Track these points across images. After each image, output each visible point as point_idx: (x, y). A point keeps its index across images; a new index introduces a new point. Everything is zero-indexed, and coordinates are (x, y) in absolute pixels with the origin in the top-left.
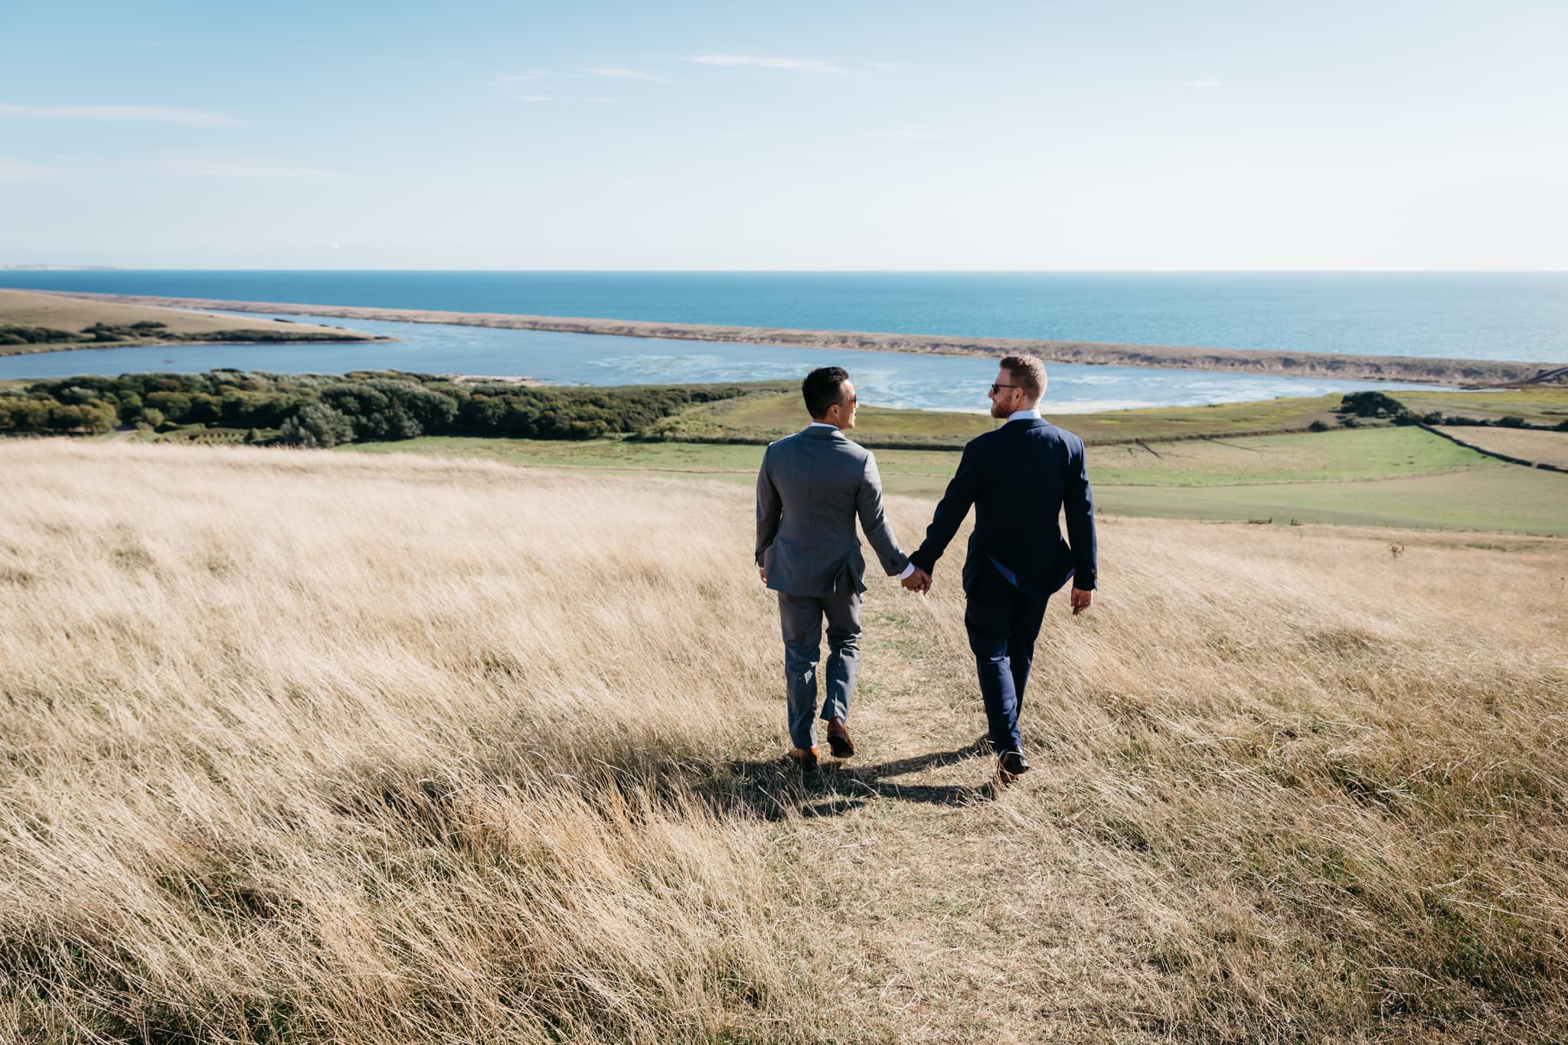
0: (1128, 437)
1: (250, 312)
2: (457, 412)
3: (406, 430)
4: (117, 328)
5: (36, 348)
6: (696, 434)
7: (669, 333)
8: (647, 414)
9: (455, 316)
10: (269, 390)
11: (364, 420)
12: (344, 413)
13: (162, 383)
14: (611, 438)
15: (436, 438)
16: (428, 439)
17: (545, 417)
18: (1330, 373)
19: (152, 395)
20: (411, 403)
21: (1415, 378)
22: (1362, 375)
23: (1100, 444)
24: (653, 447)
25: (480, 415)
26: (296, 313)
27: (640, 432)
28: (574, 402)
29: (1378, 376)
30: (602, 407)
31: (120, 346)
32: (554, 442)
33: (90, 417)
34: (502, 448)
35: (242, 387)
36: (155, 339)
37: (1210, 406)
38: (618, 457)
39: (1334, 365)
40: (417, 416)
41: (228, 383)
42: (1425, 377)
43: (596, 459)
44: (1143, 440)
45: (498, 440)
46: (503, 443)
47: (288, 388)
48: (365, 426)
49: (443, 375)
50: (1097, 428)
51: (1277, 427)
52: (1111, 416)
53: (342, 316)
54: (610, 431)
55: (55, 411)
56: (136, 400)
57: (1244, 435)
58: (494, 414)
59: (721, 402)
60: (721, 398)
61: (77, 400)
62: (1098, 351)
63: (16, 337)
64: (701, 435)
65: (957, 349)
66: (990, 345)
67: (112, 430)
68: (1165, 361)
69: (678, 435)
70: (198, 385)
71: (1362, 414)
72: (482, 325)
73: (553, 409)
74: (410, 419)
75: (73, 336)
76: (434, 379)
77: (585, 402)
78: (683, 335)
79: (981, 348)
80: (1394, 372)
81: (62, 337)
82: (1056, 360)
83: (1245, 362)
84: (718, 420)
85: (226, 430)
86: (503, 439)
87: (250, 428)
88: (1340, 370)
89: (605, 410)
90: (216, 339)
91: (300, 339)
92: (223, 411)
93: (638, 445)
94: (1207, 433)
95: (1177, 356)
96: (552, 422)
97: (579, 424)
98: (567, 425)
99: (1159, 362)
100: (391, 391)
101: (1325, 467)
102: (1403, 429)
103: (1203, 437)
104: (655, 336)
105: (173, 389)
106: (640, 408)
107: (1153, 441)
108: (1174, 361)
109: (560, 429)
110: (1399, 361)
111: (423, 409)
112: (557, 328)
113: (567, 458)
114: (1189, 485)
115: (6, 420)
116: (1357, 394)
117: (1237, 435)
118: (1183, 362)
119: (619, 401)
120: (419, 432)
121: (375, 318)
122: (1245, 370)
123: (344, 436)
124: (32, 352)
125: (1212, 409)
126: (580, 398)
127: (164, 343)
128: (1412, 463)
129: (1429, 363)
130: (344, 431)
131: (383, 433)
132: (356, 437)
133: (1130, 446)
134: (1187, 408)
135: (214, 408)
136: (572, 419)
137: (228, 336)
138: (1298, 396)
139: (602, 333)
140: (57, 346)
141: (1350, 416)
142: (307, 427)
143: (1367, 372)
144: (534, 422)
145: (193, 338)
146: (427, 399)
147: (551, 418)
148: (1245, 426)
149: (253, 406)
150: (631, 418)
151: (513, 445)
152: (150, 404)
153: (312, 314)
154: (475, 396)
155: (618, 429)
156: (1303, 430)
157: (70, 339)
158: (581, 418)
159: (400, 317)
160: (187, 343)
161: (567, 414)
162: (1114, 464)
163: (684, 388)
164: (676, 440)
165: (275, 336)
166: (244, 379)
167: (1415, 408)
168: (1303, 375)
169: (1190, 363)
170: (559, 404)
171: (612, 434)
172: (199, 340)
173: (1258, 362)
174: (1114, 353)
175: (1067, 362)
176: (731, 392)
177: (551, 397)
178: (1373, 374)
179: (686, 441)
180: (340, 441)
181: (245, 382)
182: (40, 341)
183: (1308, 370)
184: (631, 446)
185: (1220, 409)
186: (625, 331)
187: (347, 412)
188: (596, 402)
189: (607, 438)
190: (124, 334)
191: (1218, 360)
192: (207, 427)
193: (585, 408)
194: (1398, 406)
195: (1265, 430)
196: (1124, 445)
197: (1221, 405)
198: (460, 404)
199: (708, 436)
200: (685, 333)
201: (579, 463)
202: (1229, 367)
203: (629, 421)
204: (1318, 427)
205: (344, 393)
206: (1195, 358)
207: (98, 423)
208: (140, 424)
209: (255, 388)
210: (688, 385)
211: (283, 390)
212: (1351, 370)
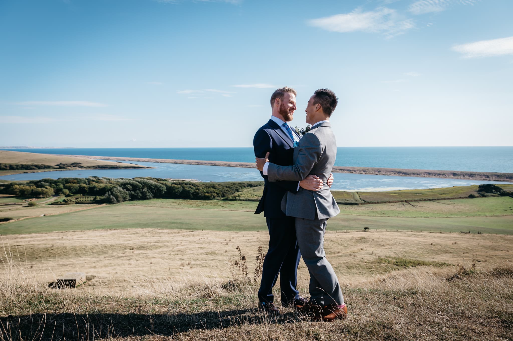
0: (402, 200)
1: (110, 160)
2: (165, 190)
3: (148, 196)
4: (66, 165)
5: (40, 171)
6: (247, 198)
7: (242, 166)
8: (231, 191)
9: (173, 161)
10: (106, 183)
11: (133, 193)
12: (127, 191)
13: (71, 181)
14: (218, 199)
15: (158, 199)
16: (155, 199)
17: (195, 192)
18: (470, 178)
19: (67, 185)
20: (150, 187)
21: (502, 180)
22: (482, 179)
23: (392, 202)
24: (232, 202)
25: (174, 191)
26: (124, 160)
27: (228, 197)
28: (206, 187)
29: (488, 179)
30: (215, 189)
31: (66, 170)
32: (198, 200)
33: (44, 192)
34: (179, 202)
35: (97, 182)
36: (78, 168)
37: (430, 189)
38: (219, 206)
39: (472, 175)
40: (152, 192)
41: (93, 181)
42: (506, 180)
43: (211, 207)
44: (408, 201)
45: (179, 200)
46: (181, 201)
47: (113, 182)
48: (133, 195)
49: (166, 179)
50: (390, 196)
51: (456, 197)
52: (394, 192)
53: (138, 161)
54: (218, 197)
55: (34, 190)
56: (62, 186)
57: (445, 199)
58: (178, 191)
59: (257, 187)
60: (257, 186)
61: (42, 186)
62: (387, 171)
63: (34, 167)
64: (249, 198)
65: (338, 170)
66: (349, 169)
67: (51, 196)
68: (411, 174)
69: (241, 198)
70: (83, 181)
71: (487, 192)
72: (182, 163)
73: (198, 190)
74: (149, 192)
75: (52, 167)
76: (162, 180)
77: (210, 187)
78: (246, 166)
79: (346, 170)
80: (494, 178)
81: (49, 167)
82: (372, 174)
83: (439, 174)
84: (255, 193)
85: (88, 196)
86: (181, 200)
87: (95, 195)
88: (474, 177)
89: (216, 190)
90: (96, 168)
91: (123, 168)
92: (89, 190)
93: (227, 202)
94: (431, 198)
95: (415, 172)
96: (198, 194)
97: (207, 194)
98: (203, 195)
99: (409, 174)
100: (143, 183)
101: (478, 211)
102: (503, 197)
103: (429, 200)
104: (237, 167)
105: (74, 183)
106: (228, 189)
107: (411, 201)
108: (414, 174)
109: (200, 196)
110: (495, 174)
111: (154, 189)
112: (206, 164)
113: (201, 206)
114: (428, 217)
115: (18, 193)
116: (484, 185)
117: (442, 199)
118: (417, 174)
119: (221, 187)
120: (152, 197)
121: (148, 161)
122: (440, 177)
123: (126, 198)
124: (38, 172)
125: (430, 190)
126: (208, 186)
127: (80, 169)
128: (511, 210)
129: (507, 175)
130: (126, 197)
131: (140, 197)
132: (130, 199)
133: (403, 203)
134: (421, 190)
135: (86, 189)
136: (205, 193)
137: (100, 167)
138: (461, 186)
139: (220, 166)
140: (46, 170)
141: (483, 193)
142: (114, 195)
143: (484, 178)
144: (192, 194)
145: (89, 167)
146: (155, 186)
147: (197, 192)
148: (444, 196)
149: (99, 188)
150: (225, 193)
151: (184, 202)
152: (65, 187)
153: (129, 160)
154: (172, 185)
155: (221, 196)
156: (466, 198)
157: (51, 168)
158: (208, 193)
159: (156, 161)
160: (87, 169)
161: (203, 191)
162: (398, 209)
163: (244, 183)
164: (240, 200)
165: (115, 167)
166: (99, 179)
167: (506, 190)
168: (461, 179)
169: (420, 175)
170: (201, 188)
171: (218, 198)
172: (91, 168)
173: (443, 174)
174: (392, 171)
175: (376, 174)
176: (260, 184)
177: (198, 185)
178: (486, 179)
179: (244, 200)
180: (125, 200)
181: (99, 181)
182: (42, 168)
183: (462, 177)
184: (224, 202)
185: (433, 190)
186: (228, 165)
187: (128, 190)
188: (214, 187)
189: (216, 199)
190: (68, 166)
191: (429, 174)
192: (83, 195)
193: (209, 189)
194: (501, 189)
195: (452, 197)
196: (401, 203)
197: (434, 189)
198: (167, 188)
199: (252, 199)
200: (247, 165)
201: (205, 208)
202: (434, 176)
203: (224, 193)
204: (472, 197)
205: (127, 184)
206: (421, 173)
207: (47, 194)
208: (61, 194)
209: (102, 183)
210: (246, 182)
211: (111, 183)
212: (478, 177)
